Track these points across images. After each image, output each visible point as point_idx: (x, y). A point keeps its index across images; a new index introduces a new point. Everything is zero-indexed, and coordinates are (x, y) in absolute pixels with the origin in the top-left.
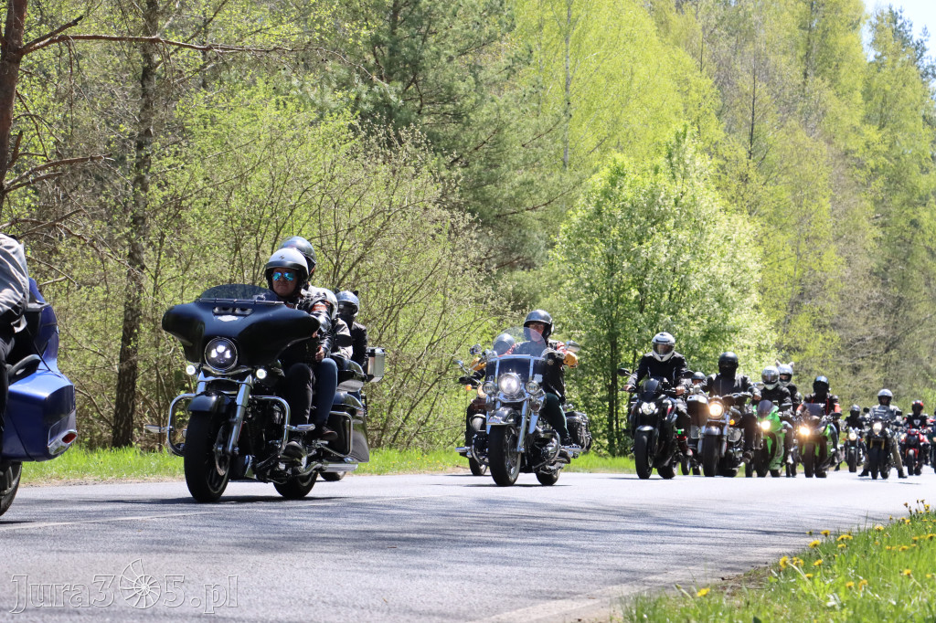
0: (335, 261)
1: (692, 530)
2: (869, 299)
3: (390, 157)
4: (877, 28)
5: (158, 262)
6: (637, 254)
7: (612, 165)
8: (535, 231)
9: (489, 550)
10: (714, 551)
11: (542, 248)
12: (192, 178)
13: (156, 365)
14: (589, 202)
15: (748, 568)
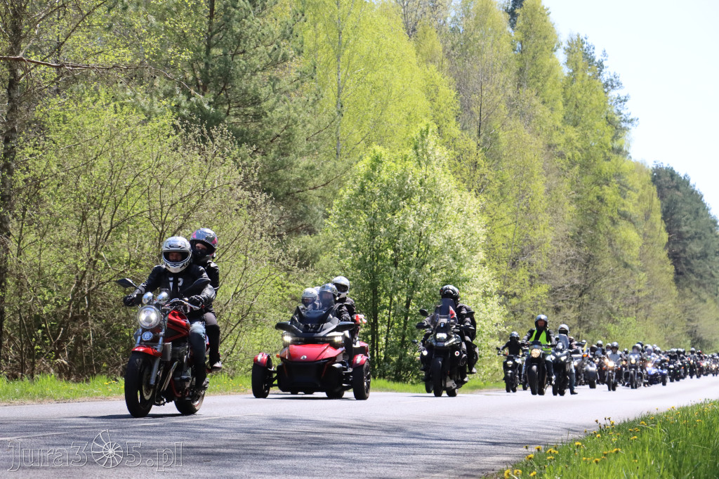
0: (160, 229)
1: (437, 442)
2: (567, 256)
3: (203, 150)
4: (569, 51)
5: (21, 230)
6: (391, 223)
7: (373, 154)
8: (316, 205)
9: (281, 462)
10: (454, 460)
11: (320, 217)
12: (48, 165)
13: (20, 311)
14: (355, 183)
15: (479, 474)
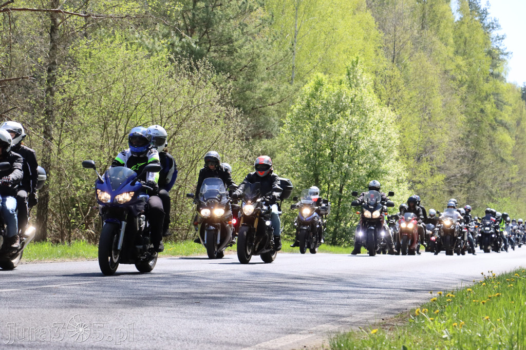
2: (458, 153)
3: (191, 76)
5: (60, 136)
6: (329, 130)
7: (316, 79)
8: (273, 117)
11: (276, 126)
12: (79, 88)
13: (60, 194)
14: (303, 100)
15: (397, 312)
